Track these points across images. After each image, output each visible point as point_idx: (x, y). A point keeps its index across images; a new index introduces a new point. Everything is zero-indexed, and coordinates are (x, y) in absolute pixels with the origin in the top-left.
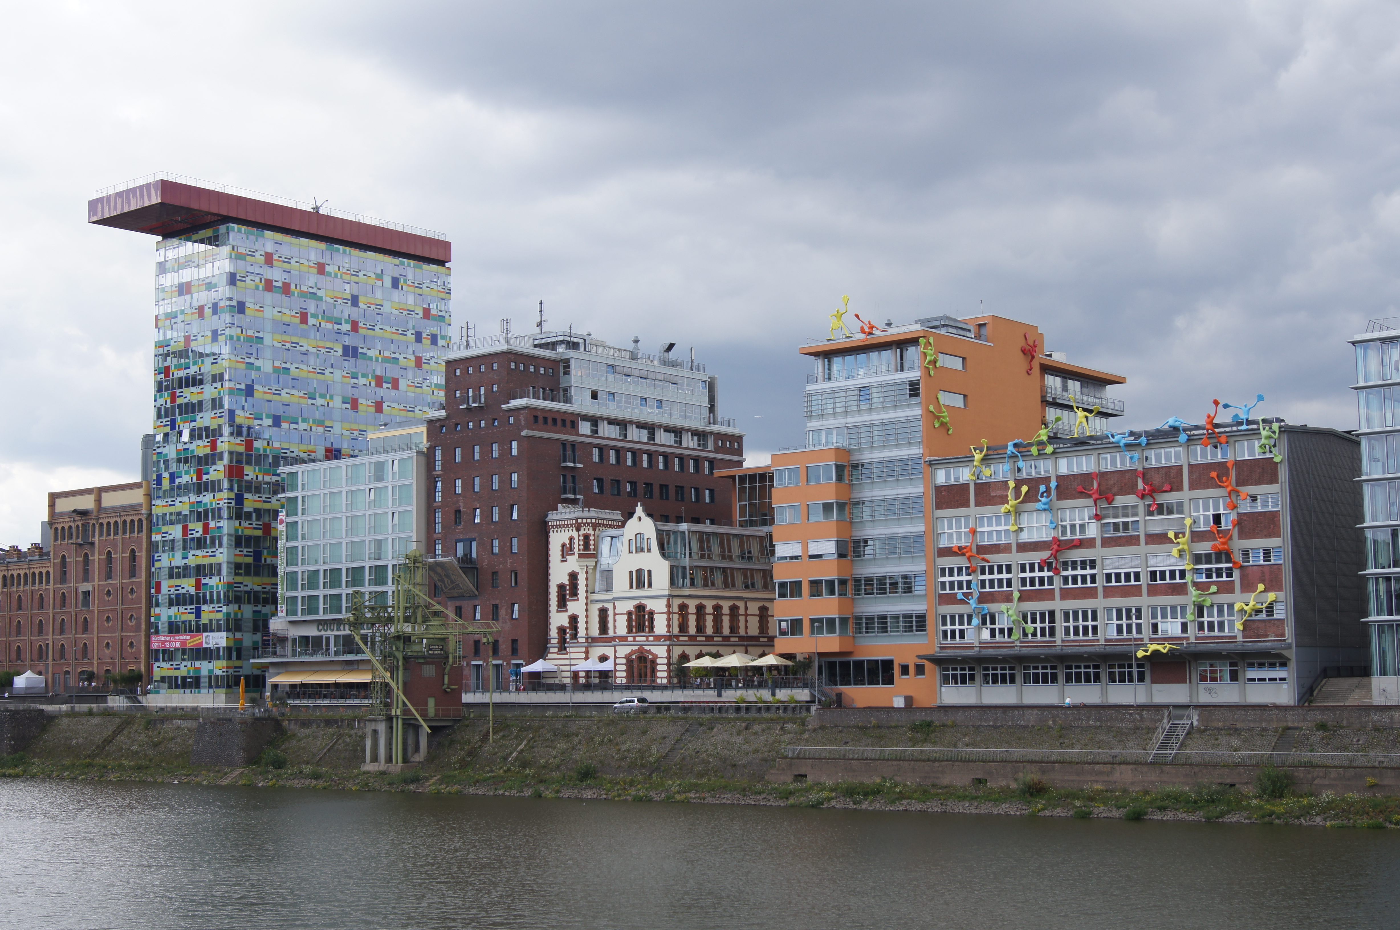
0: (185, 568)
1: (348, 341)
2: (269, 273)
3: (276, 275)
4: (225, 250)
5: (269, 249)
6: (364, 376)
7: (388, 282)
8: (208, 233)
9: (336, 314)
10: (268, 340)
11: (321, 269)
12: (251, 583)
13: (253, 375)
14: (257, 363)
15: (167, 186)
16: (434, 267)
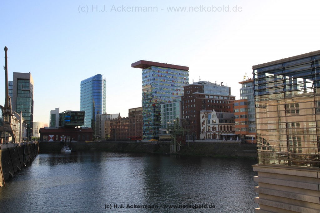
0: (147, 120)
1: (172, 84)
2: (158, 74)
3: (160, 74)
4: (151, 70)
5: (159, 70)
6: (175, 89)
7: (178, 74)
8: (149, 68)
9: (170, 79)
10: (159, 84)
11: (167, 72)
12: (157, 123)
13: (156, 90)
14: (157, 88)
15: (142, 61)
16: (186, 71)
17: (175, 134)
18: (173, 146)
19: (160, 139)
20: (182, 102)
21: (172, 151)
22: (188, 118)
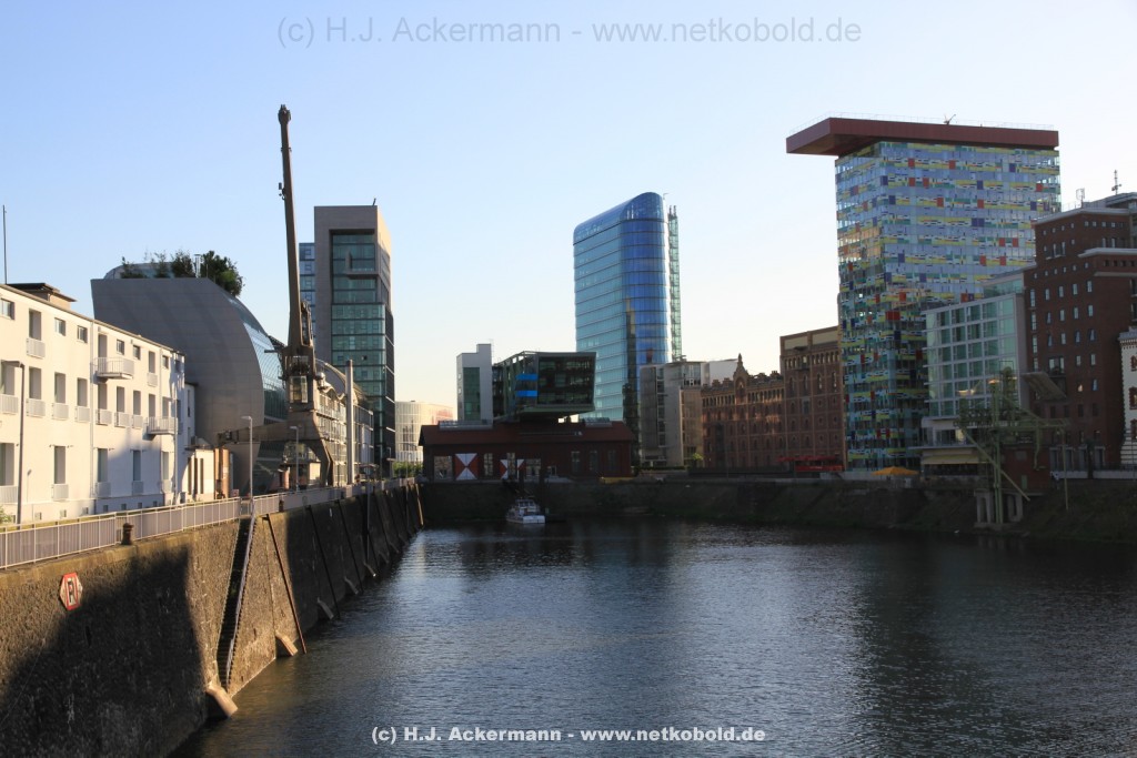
0: (864, 384)
1: (976, 215)
2: (912, 174)
3: (918, 174)
4: (878, 161)
5: (911, 157)
6: (990, 239)
7: (1006, 168)
8: (868, 150)
9: (965, 196)
10: (913, 220)
11: (952, 165)
12: (909, 393)
13: (903, 246)
14: (906, 238)
15: (833, 122)
16: (1044, 152)
17: (997, 445)
18: (987, 496)
19: (927, 466)
20: (1026, 296)
21: (985, 519)
22: (1058, 367)
